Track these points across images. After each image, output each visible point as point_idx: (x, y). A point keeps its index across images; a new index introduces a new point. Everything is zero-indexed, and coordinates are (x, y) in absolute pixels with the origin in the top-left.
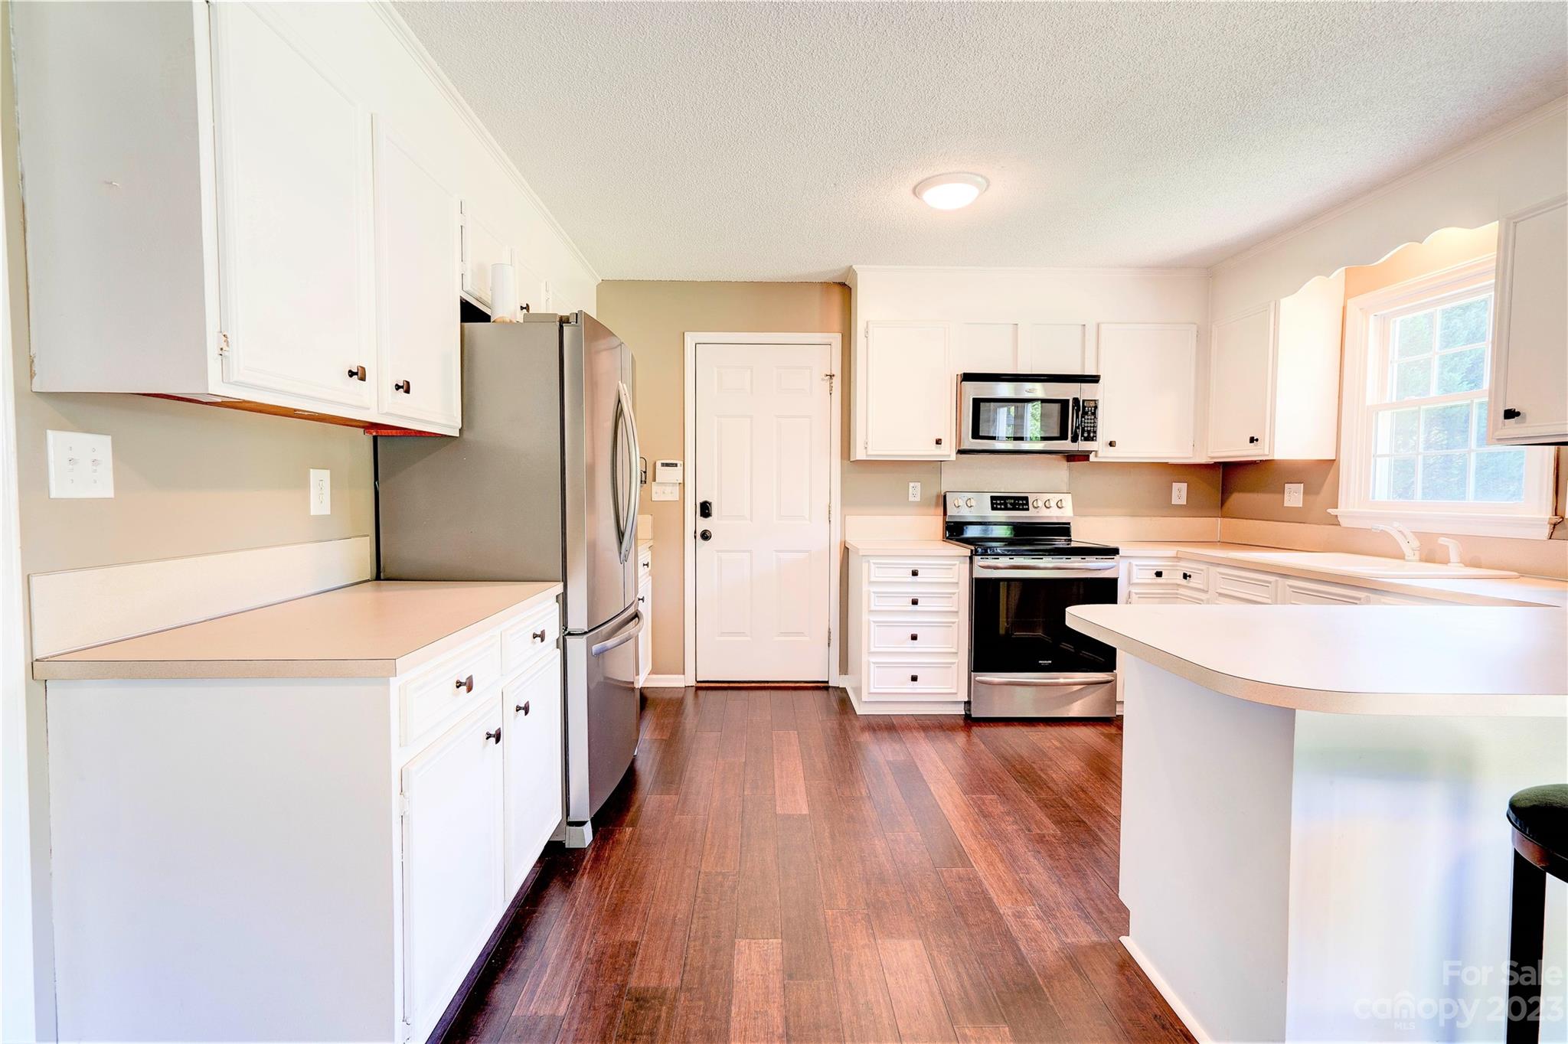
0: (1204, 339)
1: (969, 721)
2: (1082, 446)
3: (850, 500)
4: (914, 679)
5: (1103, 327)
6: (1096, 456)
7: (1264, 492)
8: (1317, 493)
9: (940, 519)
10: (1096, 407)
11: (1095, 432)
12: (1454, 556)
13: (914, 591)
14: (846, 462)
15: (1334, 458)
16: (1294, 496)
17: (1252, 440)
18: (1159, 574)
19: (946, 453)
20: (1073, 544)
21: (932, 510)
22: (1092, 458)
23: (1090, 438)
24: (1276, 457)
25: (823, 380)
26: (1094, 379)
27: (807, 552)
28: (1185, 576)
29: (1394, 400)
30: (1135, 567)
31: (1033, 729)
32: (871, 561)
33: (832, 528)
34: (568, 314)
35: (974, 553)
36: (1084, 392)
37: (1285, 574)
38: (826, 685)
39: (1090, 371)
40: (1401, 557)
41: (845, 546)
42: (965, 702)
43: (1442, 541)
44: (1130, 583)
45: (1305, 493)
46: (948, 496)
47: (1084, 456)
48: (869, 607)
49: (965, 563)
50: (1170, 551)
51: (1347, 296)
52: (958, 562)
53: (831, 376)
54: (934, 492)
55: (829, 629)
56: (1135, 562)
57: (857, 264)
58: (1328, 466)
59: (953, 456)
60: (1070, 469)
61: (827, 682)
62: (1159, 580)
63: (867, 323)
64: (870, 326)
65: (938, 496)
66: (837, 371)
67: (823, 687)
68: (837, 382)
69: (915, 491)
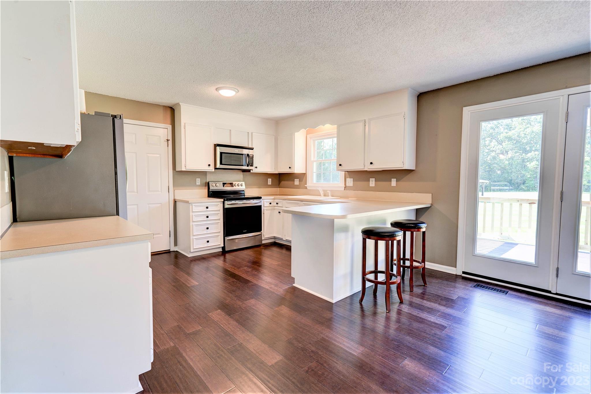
0: (276, 140)
1: (224, 252)
2: (249, 168)
3: (176, 184)
4: (208, 242)
5: (253, 134)
6: (252, 171)
7: (289, 181)
8: (302, 181)
9: (207, 190)
10: (253, 157)
11: (253, 164)
12: (330, 195)
13: (207, 213)
14: (175, 171)
15: (305, 173)
16: (297, 182)
17: (290, 168)
18: (270, 203)
19: (211, 169)
20: (245, 197)
21: (204, 188)
22: (251, 171)
23: (252, 166)
24: (295, 172)
25: (165, 141)
26: (252, 149)
27: (160, 203)
28: (277, 203)
29: (316, 160)
30: (265, 202)
31: (244, 251)
32: (193, 205)
33: (170, 195)
34: (116, 115)
35: (224, 200)
36: (250, 152)
37: (302, 201)
38: (169, 251)
39: (250, 146)
40: (320, 195)
41: (175, 201)
42: (222, 247)
43: (328, 191)
44: (264, 207)
45: (299, 181)
46: (210, 183)
47: (249, 171)
48: (192, 220)
49: (221, 204)
50: (272, 197)
51: (307, 134)
52: (220, 203)
53: (168, 140)
54: (204, 181)
55: (170, 231)
56: (265, 201)
57: (181, 103)
58: (304, 175)
59: (213, 170)
60: (243, 174)
61: (170, 250)
62: (271, 205)
63: (185, 123)
64: (186, 124)
65: (206, 183)
66: (170, 138)
67: (168, 252)
68: (170, 142)
69: (198, 181)
